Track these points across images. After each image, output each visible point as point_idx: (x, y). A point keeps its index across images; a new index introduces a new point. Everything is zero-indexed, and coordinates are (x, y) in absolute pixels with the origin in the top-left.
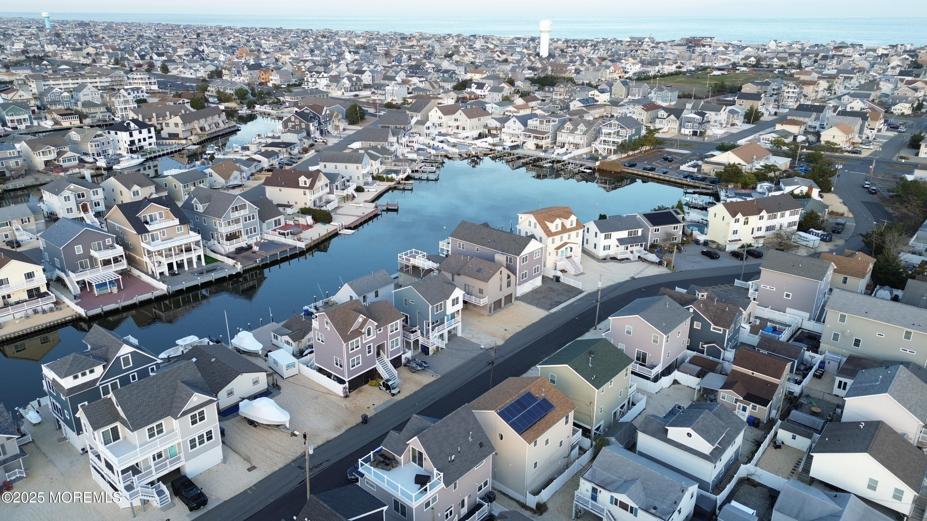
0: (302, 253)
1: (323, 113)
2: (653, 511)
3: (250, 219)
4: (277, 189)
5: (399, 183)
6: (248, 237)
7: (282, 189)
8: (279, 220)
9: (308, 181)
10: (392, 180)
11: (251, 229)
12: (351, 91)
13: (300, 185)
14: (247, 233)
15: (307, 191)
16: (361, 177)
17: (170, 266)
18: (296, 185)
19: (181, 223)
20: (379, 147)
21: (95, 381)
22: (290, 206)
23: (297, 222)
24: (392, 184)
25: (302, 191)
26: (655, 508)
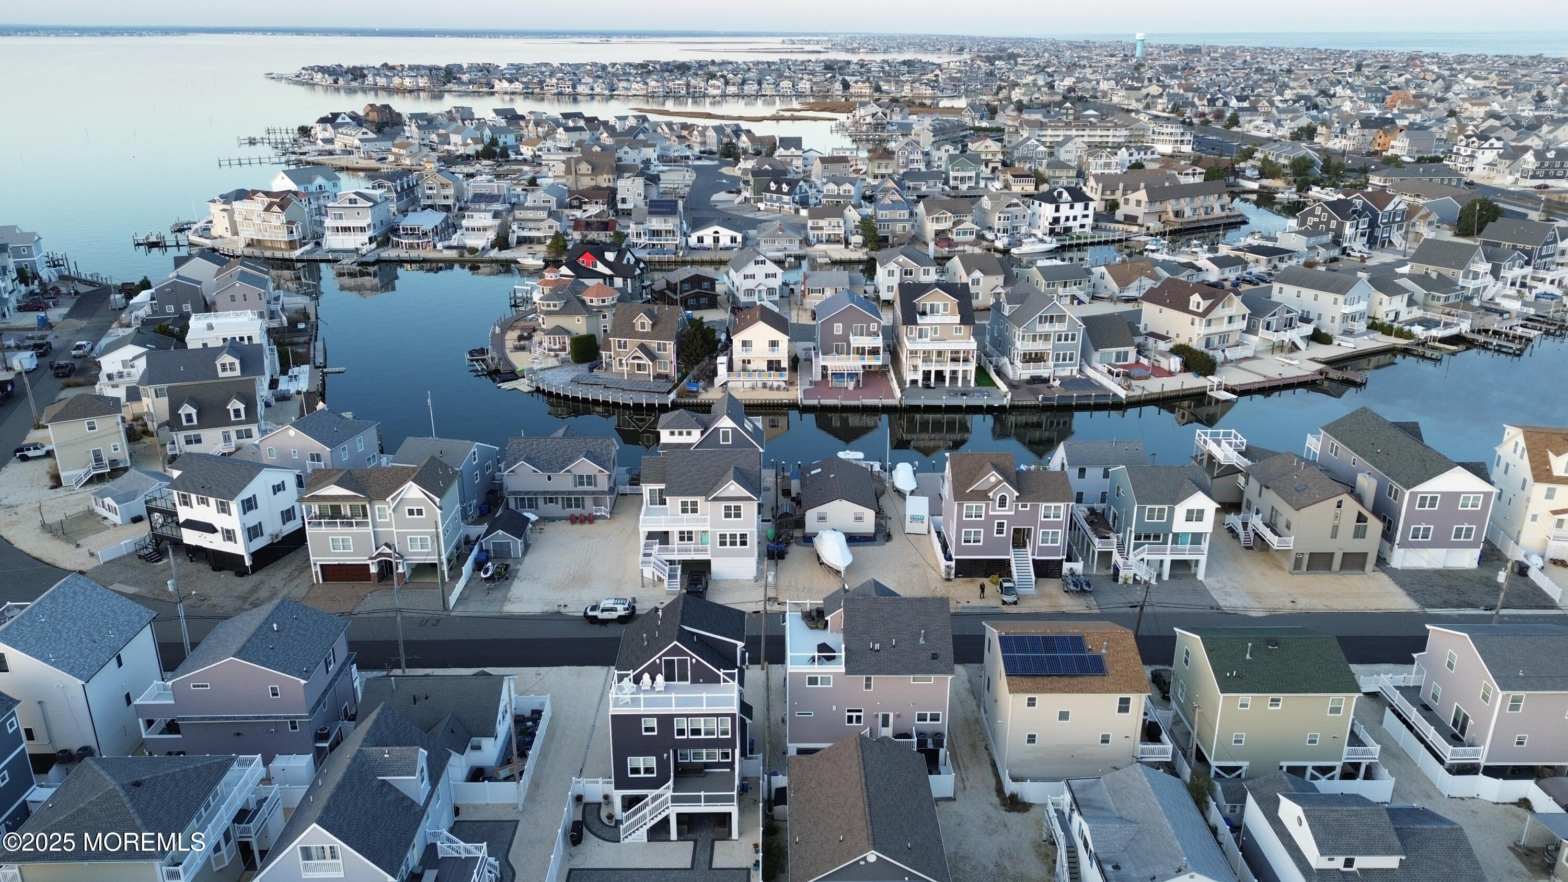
0: (1119, 406)
1: (1390, 207)
2: (1109, 868)
3: (1066, 339)
4: (1157, 308)
5: (1423, 344)
6: (1055, 366)
7: (1165, 309)
8: (1126, 353)
9: (1204, 305)
10: (1409, 335)
11: (1065, 355)
13: (1191, 308)
14: (1057, 359)
15: (1197, 319)
16: (1338, 320)
19: (962, 322)
20: (1434, 275)
21: (690, 445)
22: (1164, 338)
23: (1156, 364)
24: (1403, 342)
25: (1189, 317)
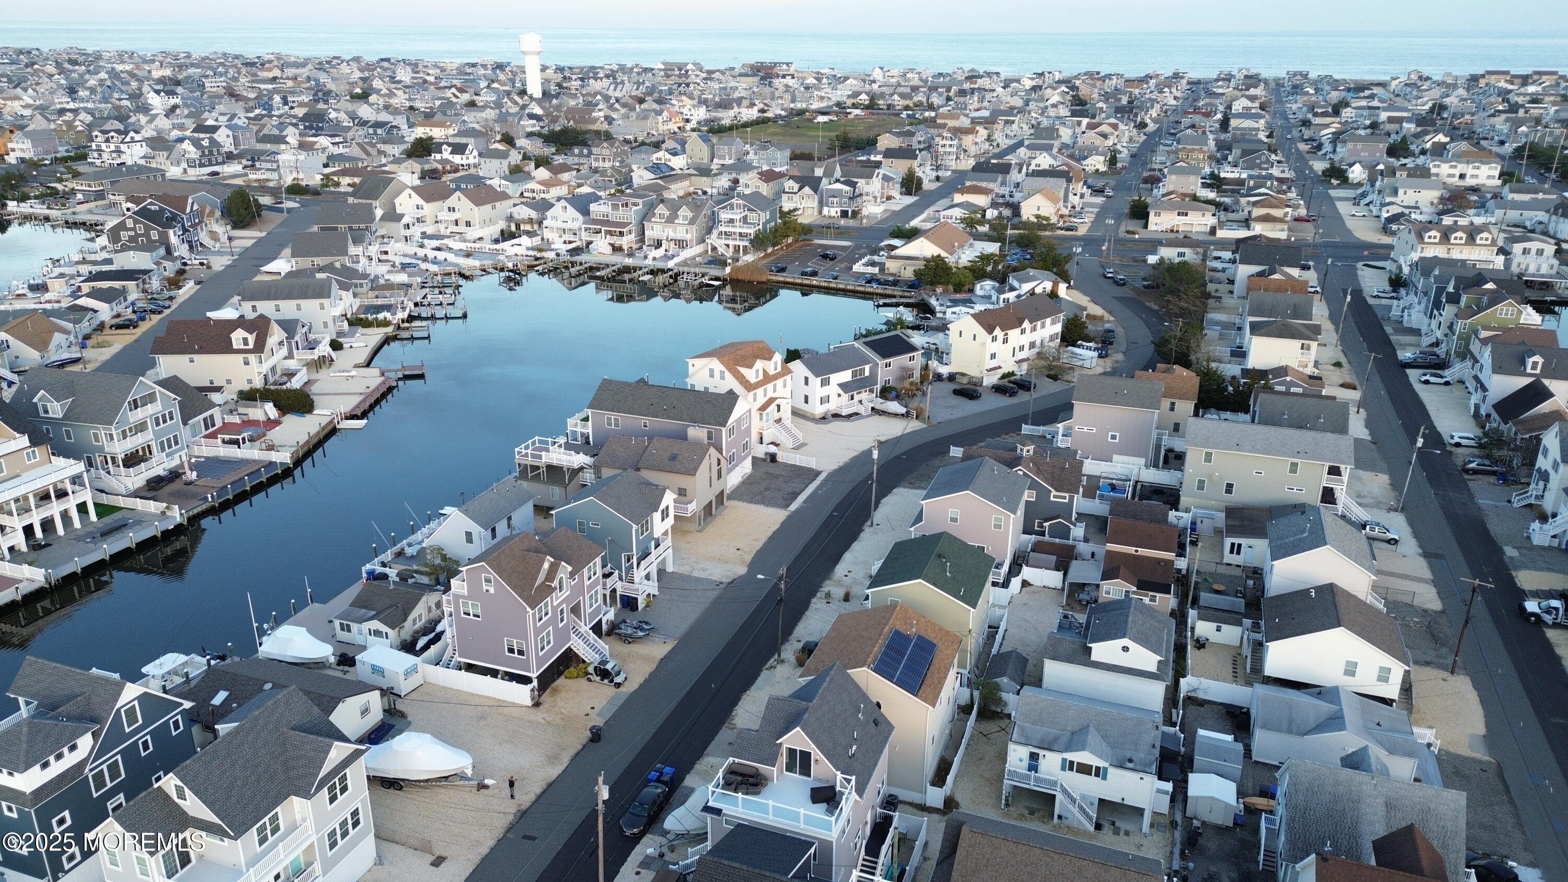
0: (287, 472)
1: (188, 210)
2: (1131, 765)
3: (165, 421)
4: (185, 358)
5: (399, 328)
6: (167, 456)
7: (196, 357)
8: (212, 417)
9: (251, 339)
10: (386, 323)
11: (169, 440)
12: (202, 165)
13: (235, 346)
14: (163, 449)
15: (252, 358)
16: (330, 324)
17: (28, 530)
18: (226, 348)
19: (34, 442)
20: (338, 265)
21: (81, 765)
22: (218, 389)
23: (245, 418)
24: (390, 330)
25: (240, 357)
26: (1130, 761)
